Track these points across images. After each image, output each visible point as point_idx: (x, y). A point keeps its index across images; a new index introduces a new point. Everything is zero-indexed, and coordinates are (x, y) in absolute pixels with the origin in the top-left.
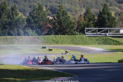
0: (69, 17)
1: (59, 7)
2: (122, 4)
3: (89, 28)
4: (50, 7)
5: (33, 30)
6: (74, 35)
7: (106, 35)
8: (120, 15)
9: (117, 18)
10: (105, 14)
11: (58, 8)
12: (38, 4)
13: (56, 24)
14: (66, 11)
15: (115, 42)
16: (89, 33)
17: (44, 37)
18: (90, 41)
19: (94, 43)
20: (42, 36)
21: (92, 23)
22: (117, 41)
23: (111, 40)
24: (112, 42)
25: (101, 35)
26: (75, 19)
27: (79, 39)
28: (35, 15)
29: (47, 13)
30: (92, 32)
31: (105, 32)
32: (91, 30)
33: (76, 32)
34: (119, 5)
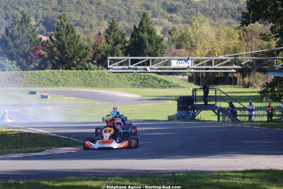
0: (79, 36)
1: (60, 18)
2: (175, 13)
3: (115, 58)
4: (43, 18)
5: (12, 61)
6: (86, 69)
7: (146, 70)
8: (172, 33)
9: (166, 39)
10: (143, 32)
11: (58, 21)
12: (22, 12)
13: (55, 49)
14: (72, 26)
15: (162, 83)
16: (115, 67)
17: (32, 74)
18: (116, 81)
19: (125, 85)
20: (29, 72)
21: (121, 49)
22: (165, 81)
23: (155, 78)
24: (157, 83)
25: (136, 69)
26: (88, 40)
27: (97, 77)
28: (16, 33)
29: (37, 30)
30: (121, 64)
31: (143, 64)
32: (118, 60)
33: (91, 64)
34: (169, 15)
